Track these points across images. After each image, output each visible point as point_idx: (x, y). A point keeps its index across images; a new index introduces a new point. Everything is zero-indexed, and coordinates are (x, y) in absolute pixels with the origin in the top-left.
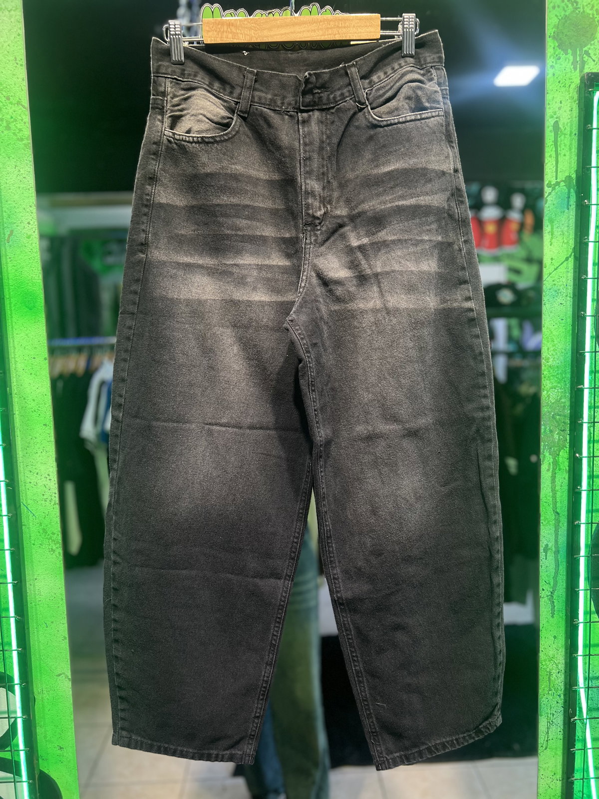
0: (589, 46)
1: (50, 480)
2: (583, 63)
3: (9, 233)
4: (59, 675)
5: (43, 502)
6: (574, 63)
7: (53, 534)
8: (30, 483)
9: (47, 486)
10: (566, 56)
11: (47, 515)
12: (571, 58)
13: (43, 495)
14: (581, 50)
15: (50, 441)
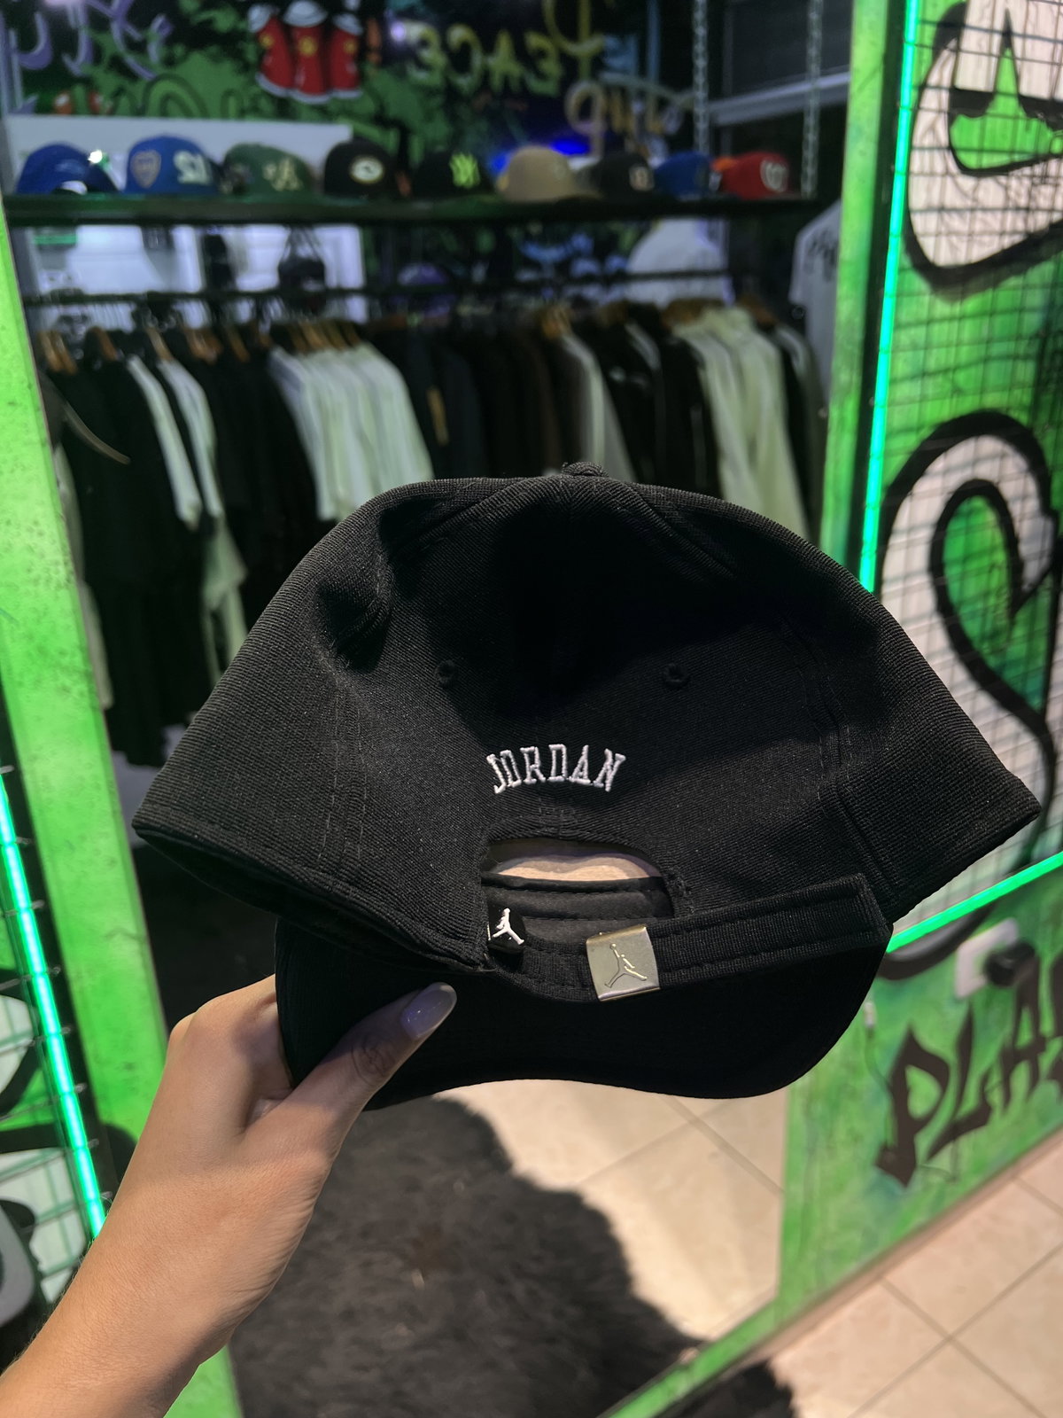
1: (41, 534)
4: (110, 936)
5: (31, 588)
7: (62, 653)
9: (35, 550)
11: (45, 614)
13: (29, 571)
15: (30, 443)
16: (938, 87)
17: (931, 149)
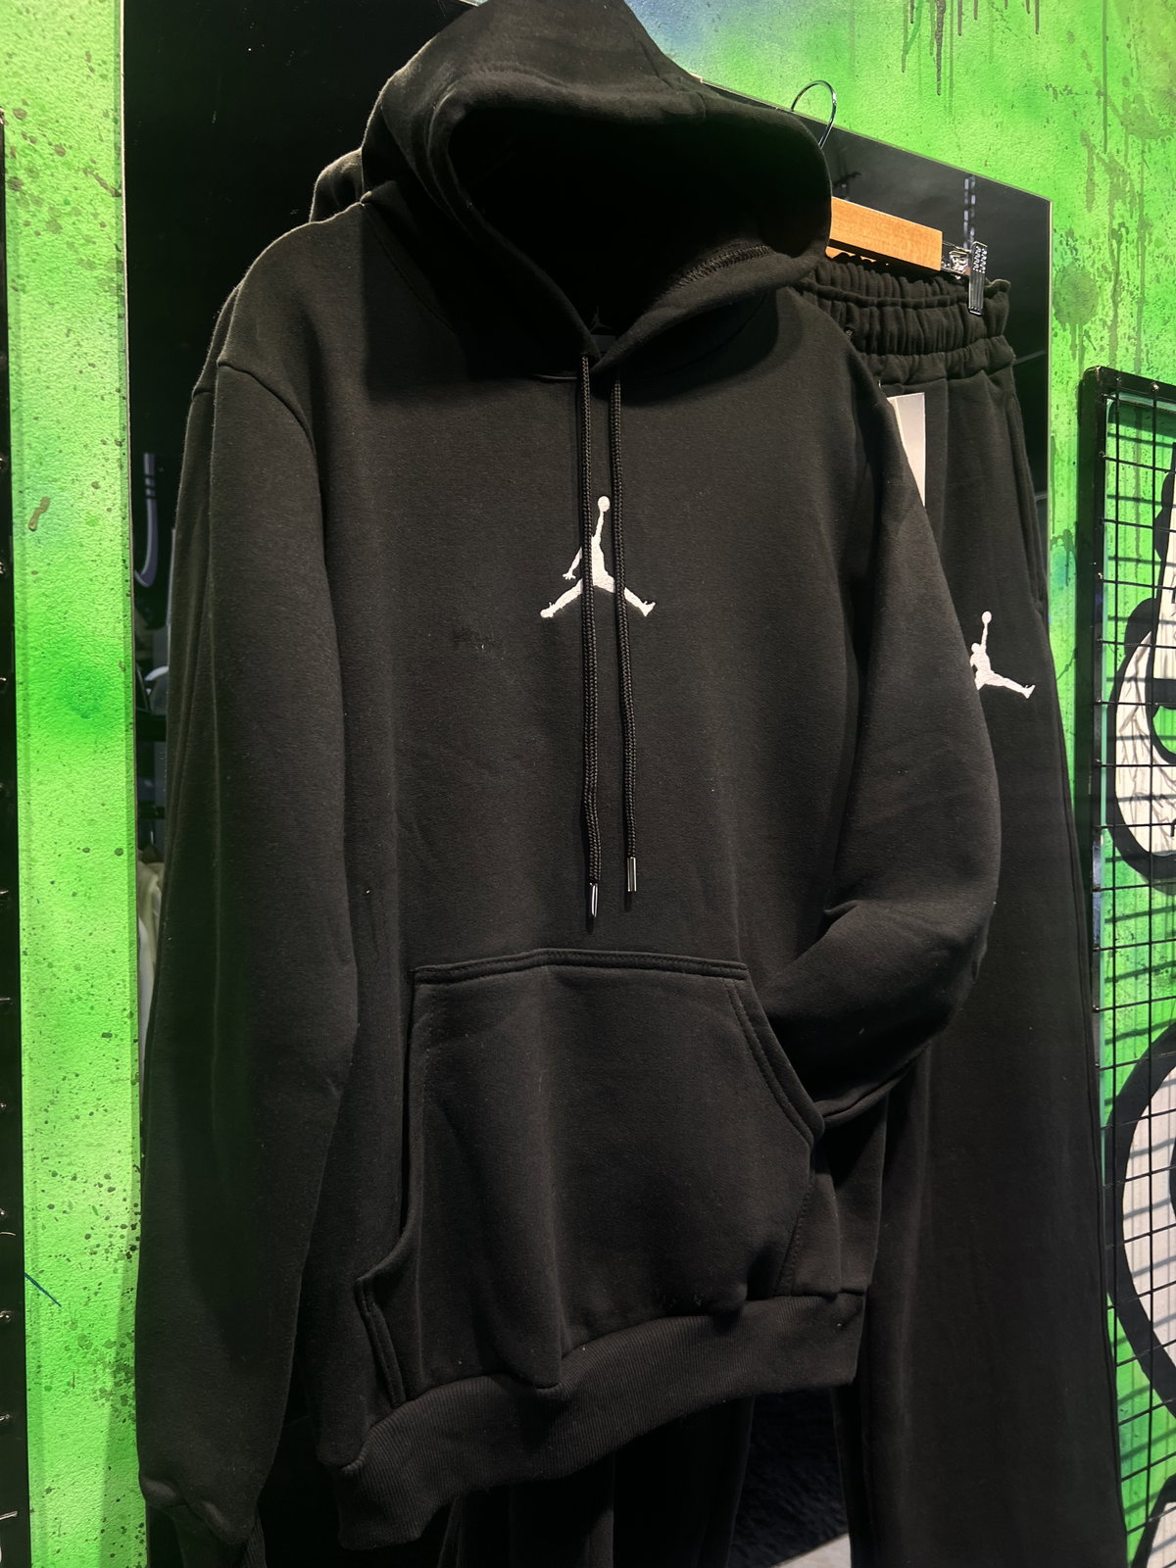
0: (1089, 324)
1: (111, 1190)
2: (1083, 349)
3: (37, 504)
5: (87, 1257)
6: (1073, 347)
8: (51, 1207)
10: (1065, 333)
12: (1070, 337)
13: (88, 1237)
14: (1081, 328)
15: (119, 1080)
16: (1135, 679)
17: (1133, 738)
